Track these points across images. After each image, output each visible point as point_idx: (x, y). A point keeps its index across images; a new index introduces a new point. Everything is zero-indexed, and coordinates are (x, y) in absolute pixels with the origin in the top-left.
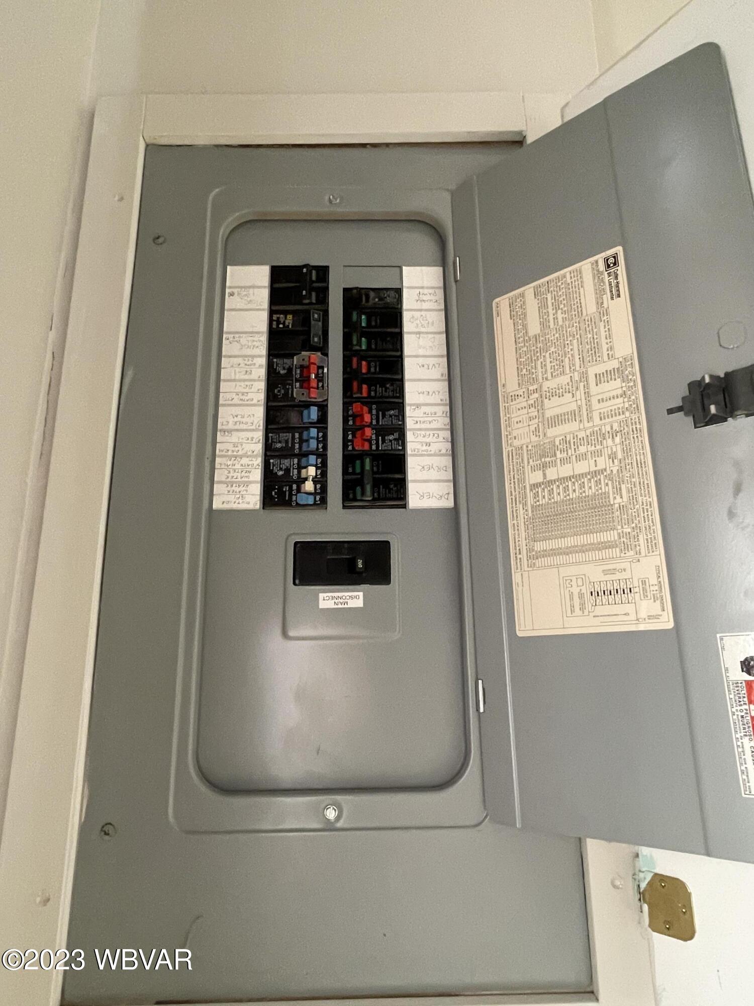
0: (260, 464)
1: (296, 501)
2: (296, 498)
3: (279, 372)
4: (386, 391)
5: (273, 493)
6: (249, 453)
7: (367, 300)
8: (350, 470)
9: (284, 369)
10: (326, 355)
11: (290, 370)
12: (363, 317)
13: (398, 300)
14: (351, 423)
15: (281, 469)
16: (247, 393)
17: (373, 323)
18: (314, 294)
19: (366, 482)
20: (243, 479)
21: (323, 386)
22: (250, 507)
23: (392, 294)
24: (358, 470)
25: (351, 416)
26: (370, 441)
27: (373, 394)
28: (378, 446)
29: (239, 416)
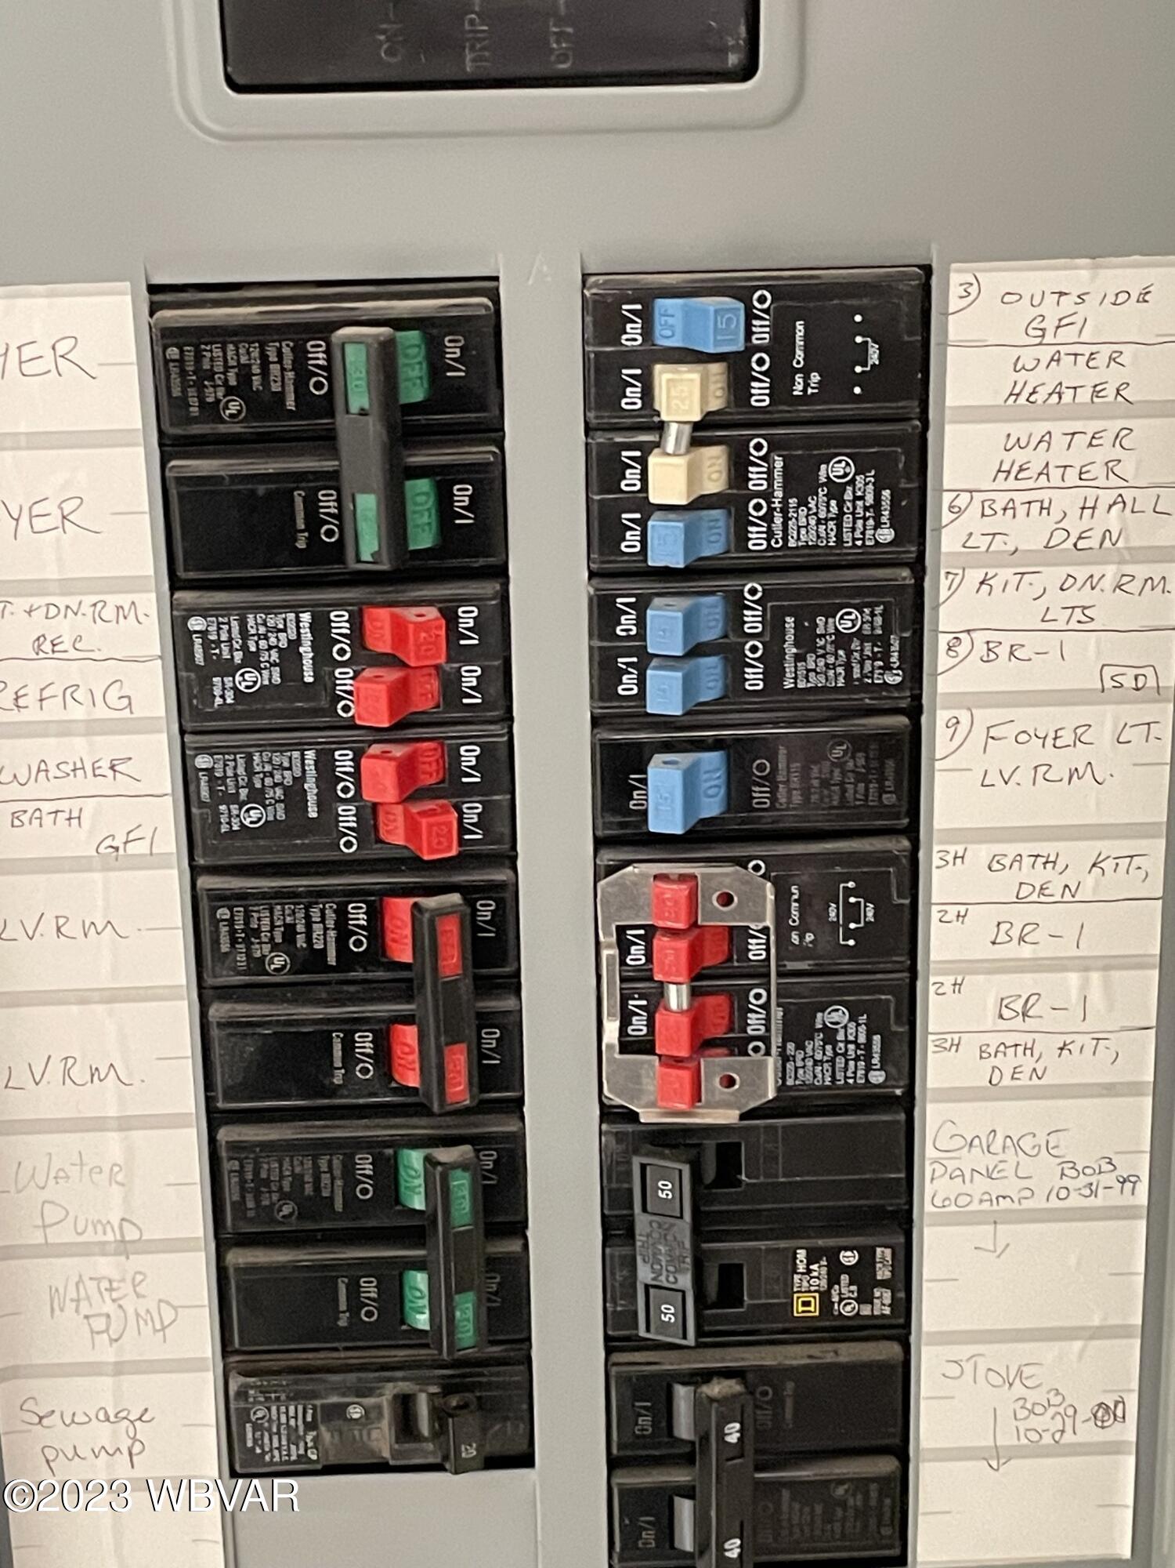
0: (946, 517)
1: (750, 316)
2: (749, 333)
3: (853, 1018)
4: (290, 931)
5: (874, 357)
6: (1006, 574)
7: (405, 1405)
8: (462, 495)
9: (830, 1035)
10: (608, 1113)
11: (798, 1029)
12: (422, 1321)
13: (244, 1416)
14: (469, 755)
15: (836, 491)
16: (1019, 900)
17: (369, 1289)
18: (684, 1429)
19: (374, 428)
20: (1039, 429)
21: (624, 946)
22: (997, 279)
23: (276, 1448)
24: (420, 491)
25: (470, 790)
26: (363, 656)
27: (358, 916)
28: (321, 626)
29: (1060, 771)
